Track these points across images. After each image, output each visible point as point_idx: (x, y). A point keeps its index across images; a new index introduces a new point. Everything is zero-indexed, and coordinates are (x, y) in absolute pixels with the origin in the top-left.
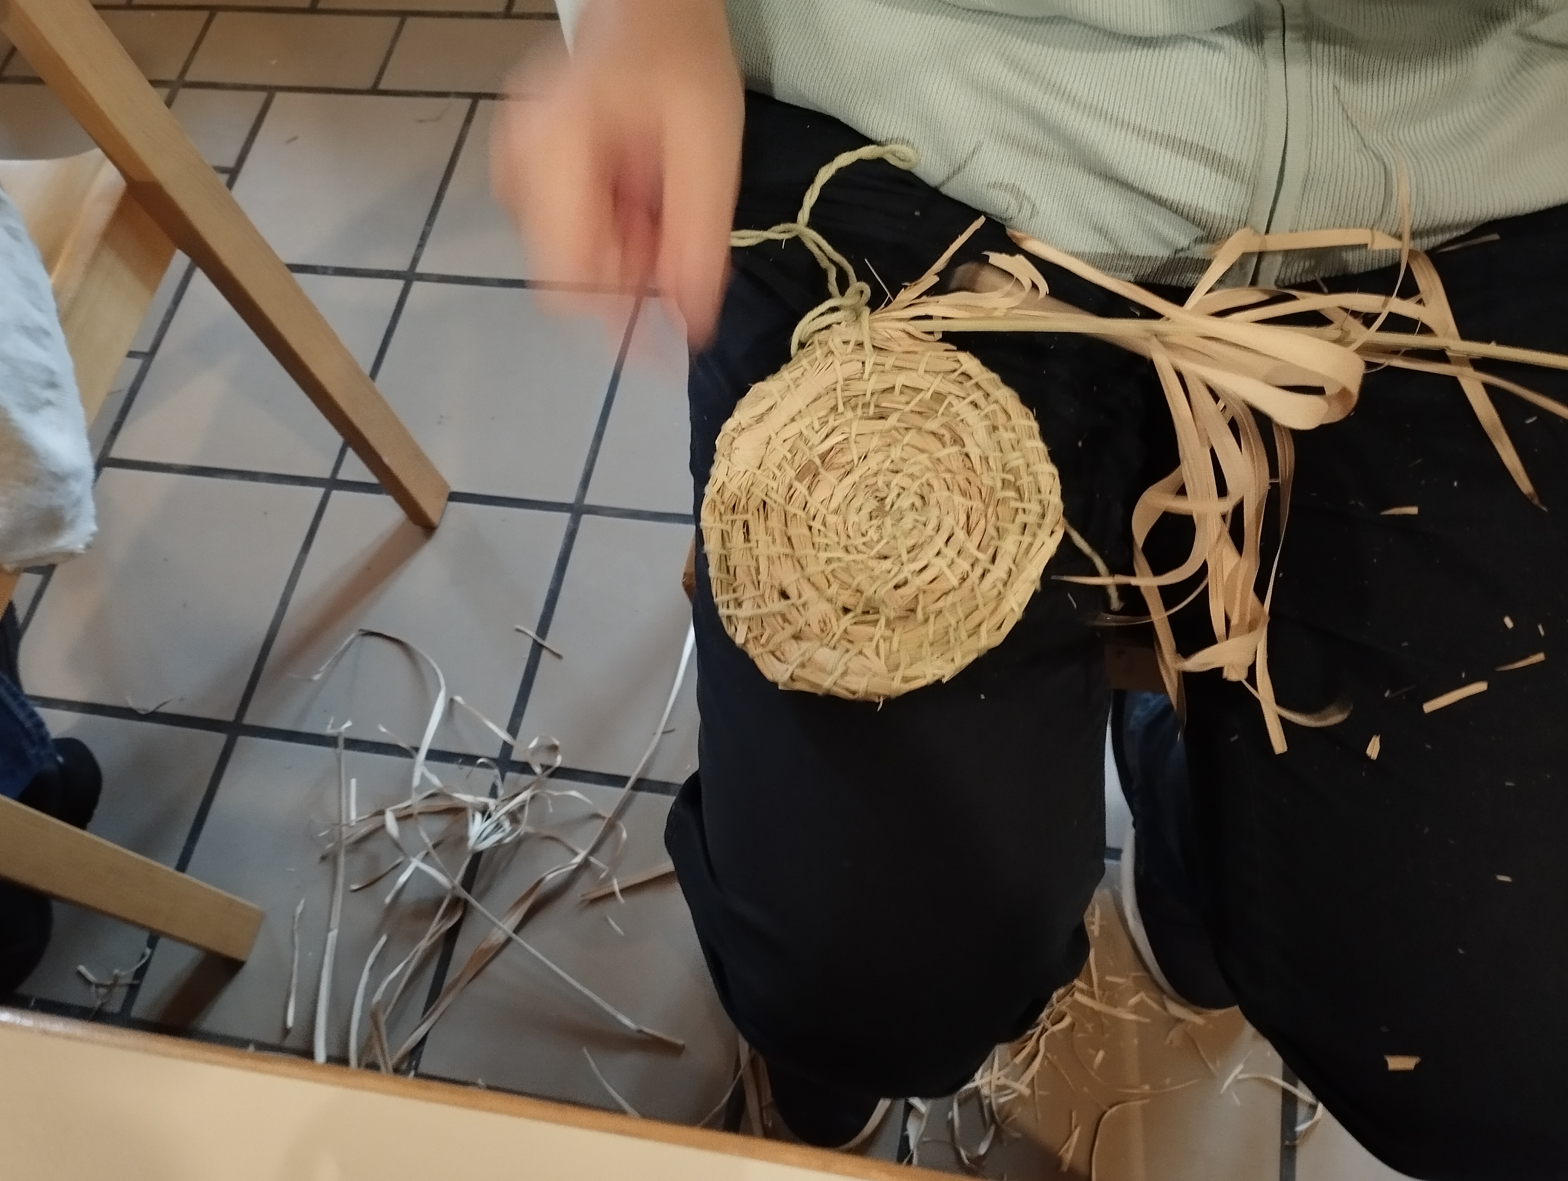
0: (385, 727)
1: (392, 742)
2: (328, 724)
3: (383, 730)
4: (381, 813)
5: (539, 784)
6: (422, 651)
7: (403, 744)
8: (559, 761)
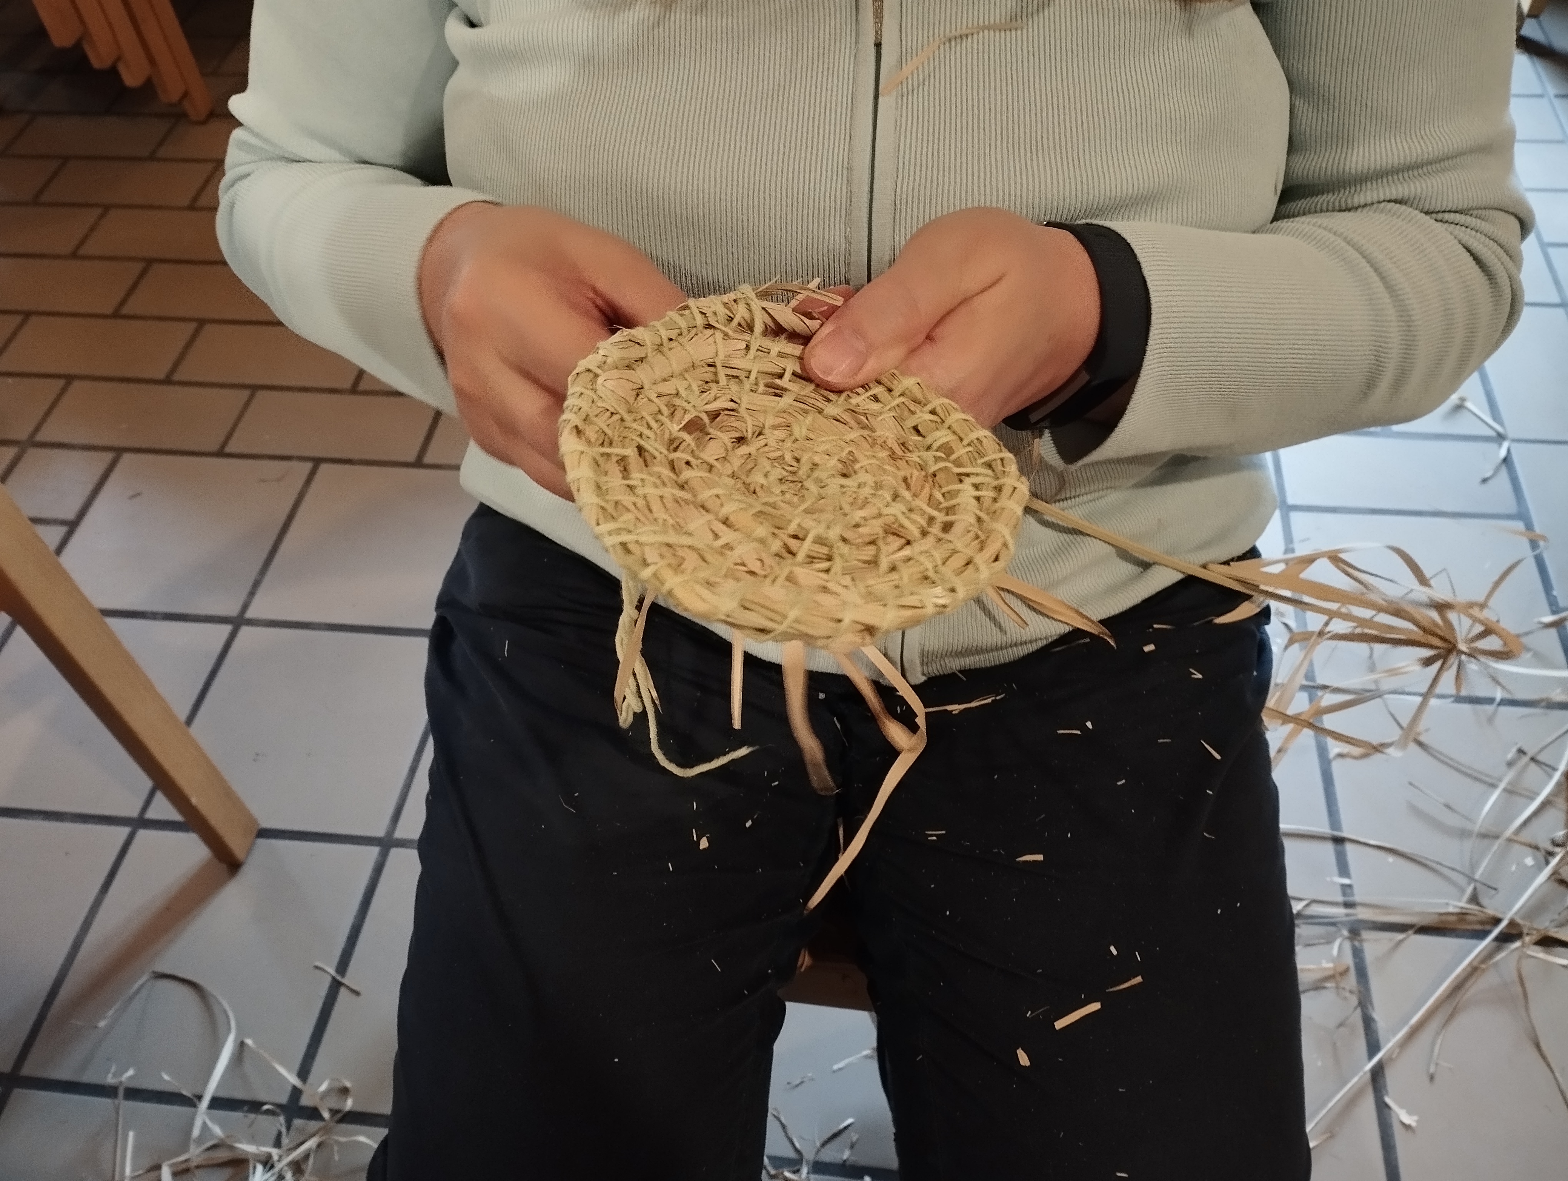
0: (169, 1074)
1: (176, 1090)
2: (108, 1073)
3: (166, 1077)
4: (158, 1167)
5: (326, 1130)
6: (214, 993)
7: (185, 1093)
8: (349, 1104)
